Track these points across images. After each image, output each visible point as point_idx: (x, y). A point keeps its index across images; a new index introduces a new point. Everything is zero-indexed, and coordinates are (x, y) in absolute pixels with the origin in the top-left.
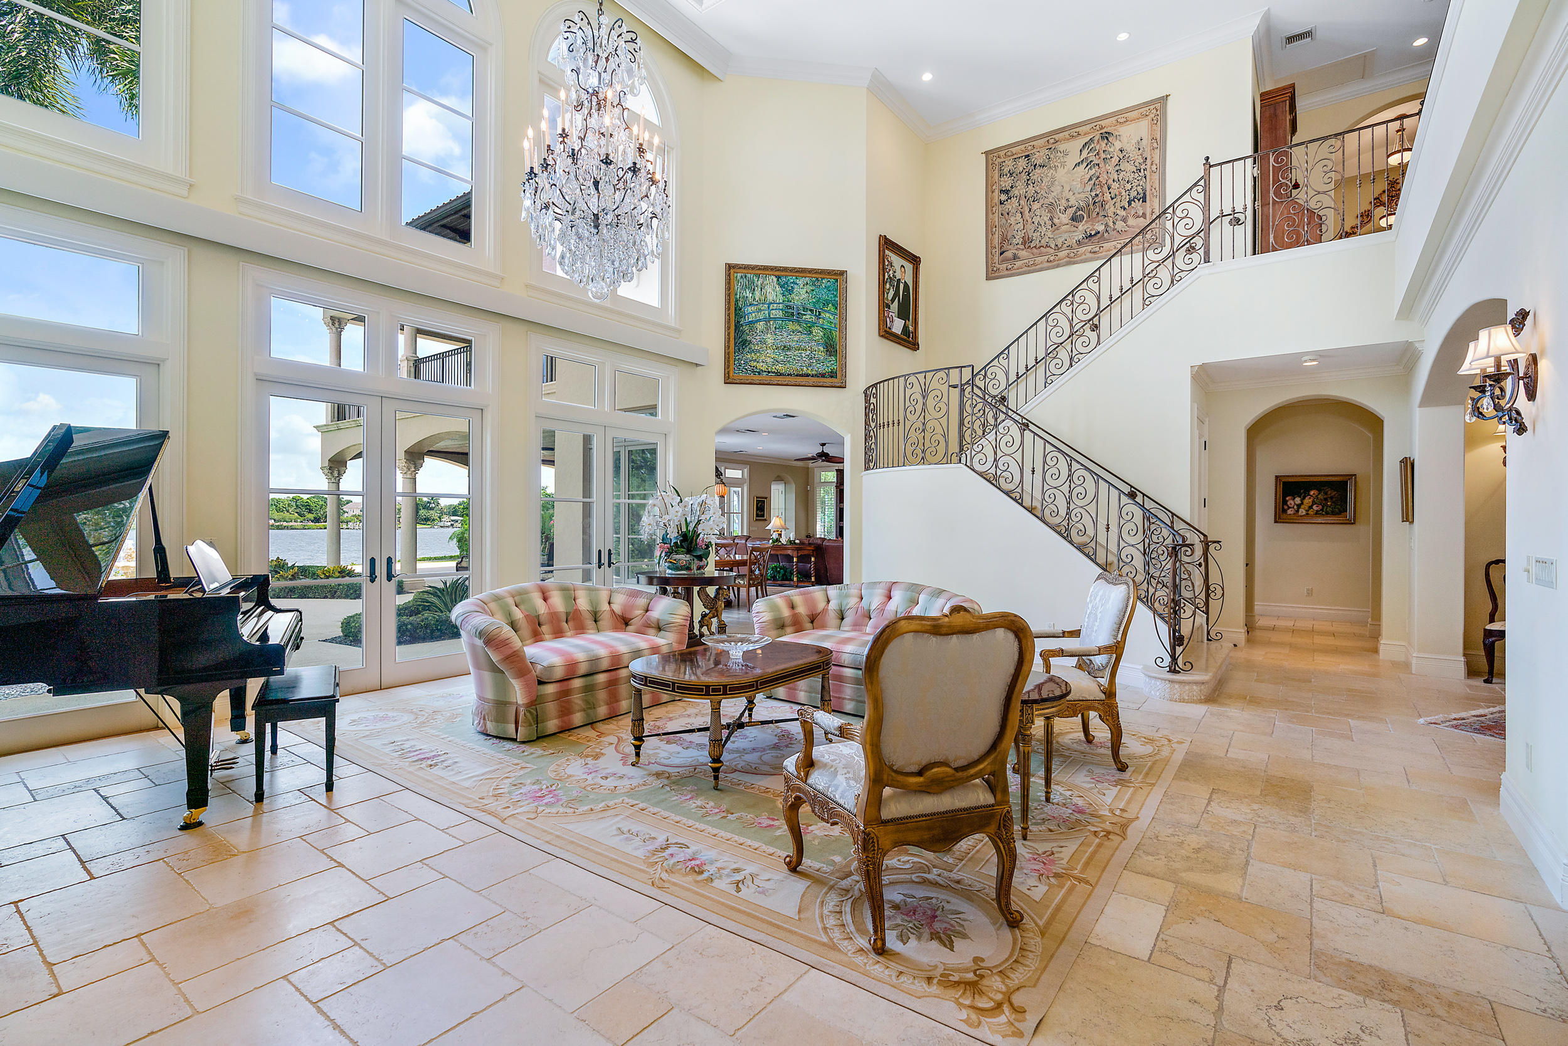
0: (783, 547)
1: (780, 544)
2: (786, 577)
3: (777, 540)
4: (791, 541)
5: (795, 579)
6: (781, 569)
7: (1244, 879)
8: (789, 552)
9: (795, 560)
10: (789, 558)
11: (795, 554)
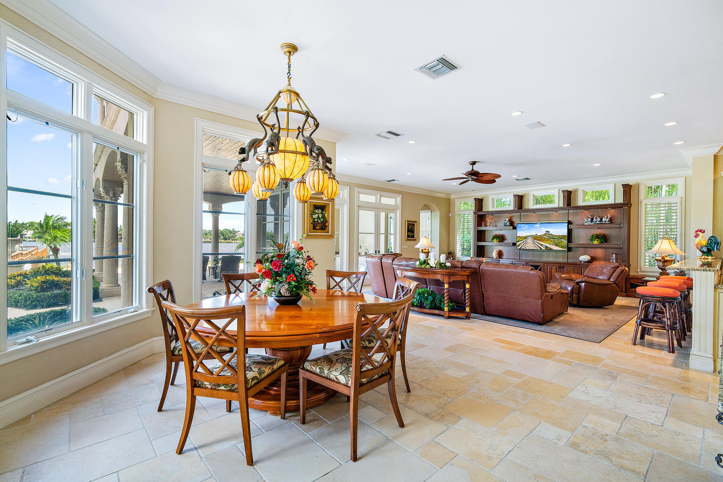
0: (431, 271)
1: (428, 266)
2: (435, 305)
3: (425, 262)
4: (441, 264)
5: (446, 309)
6: (429, 295)
8: (439, 277)
9: (446, 286)
10: (439, 283)
11: (446, 280)
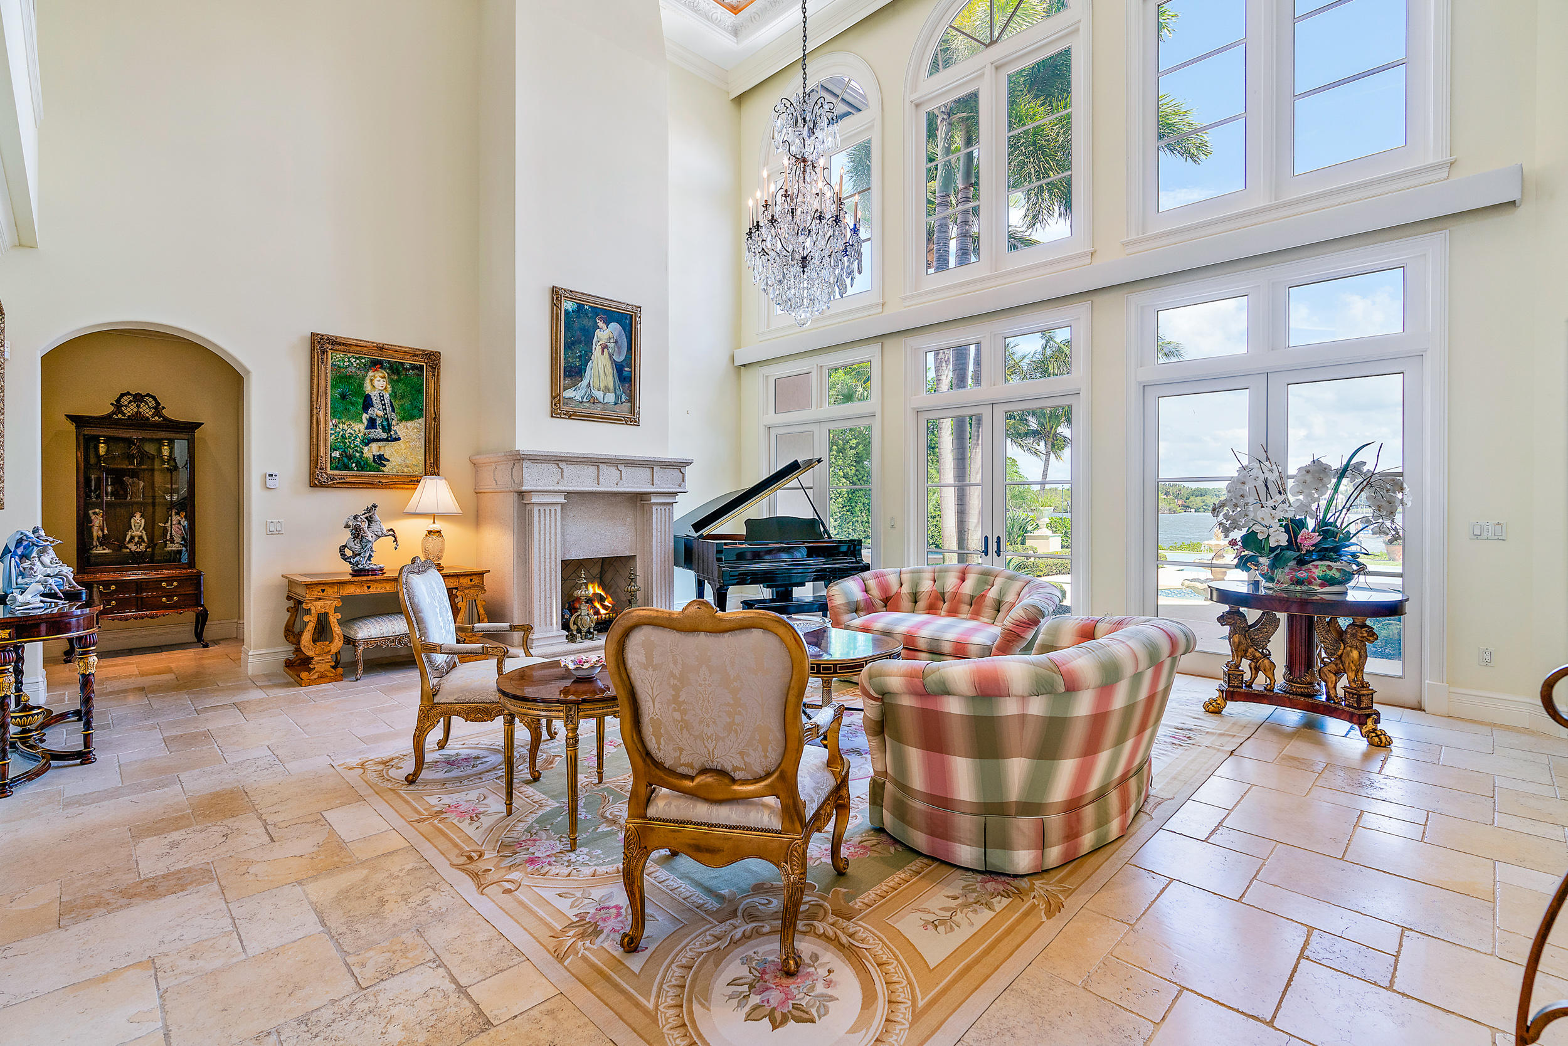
7: (311, 903)
